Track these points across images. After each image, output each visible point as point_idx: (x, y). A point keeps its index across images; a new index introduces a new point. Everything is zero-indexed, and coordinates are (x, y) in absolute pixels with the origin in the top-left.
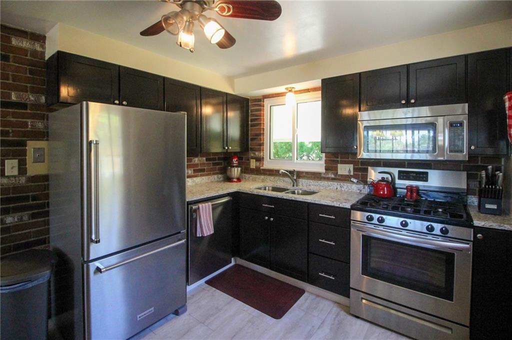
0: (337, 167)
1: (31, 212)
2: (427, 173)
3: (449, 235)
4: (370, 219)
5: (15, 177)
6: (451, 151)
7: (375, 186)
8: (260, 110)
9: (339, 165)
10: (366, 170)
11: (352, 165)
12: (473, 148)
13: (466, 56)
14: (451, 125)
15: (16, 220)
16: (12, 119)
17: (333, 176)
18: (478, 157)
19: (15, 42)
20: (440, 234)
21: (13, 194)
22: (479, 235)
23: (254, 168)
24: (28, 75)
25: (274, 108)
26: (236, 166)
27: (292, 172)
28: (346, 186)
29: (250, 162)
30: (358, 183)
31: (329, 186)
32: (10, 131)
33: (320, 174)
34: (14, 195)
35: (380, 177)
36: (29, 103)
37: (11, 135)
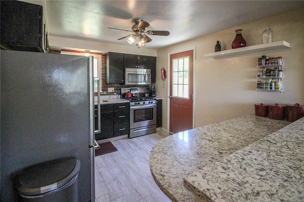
0: (108, 89)
2: (137, 89)
4: (136, 104)
6: (148, 82)
11: (114, 88)
14: (148, 75)
17: (106, 93)
28: (112, 96)
30: (116, 95)
31: (105, 98)
35: (128, 91)
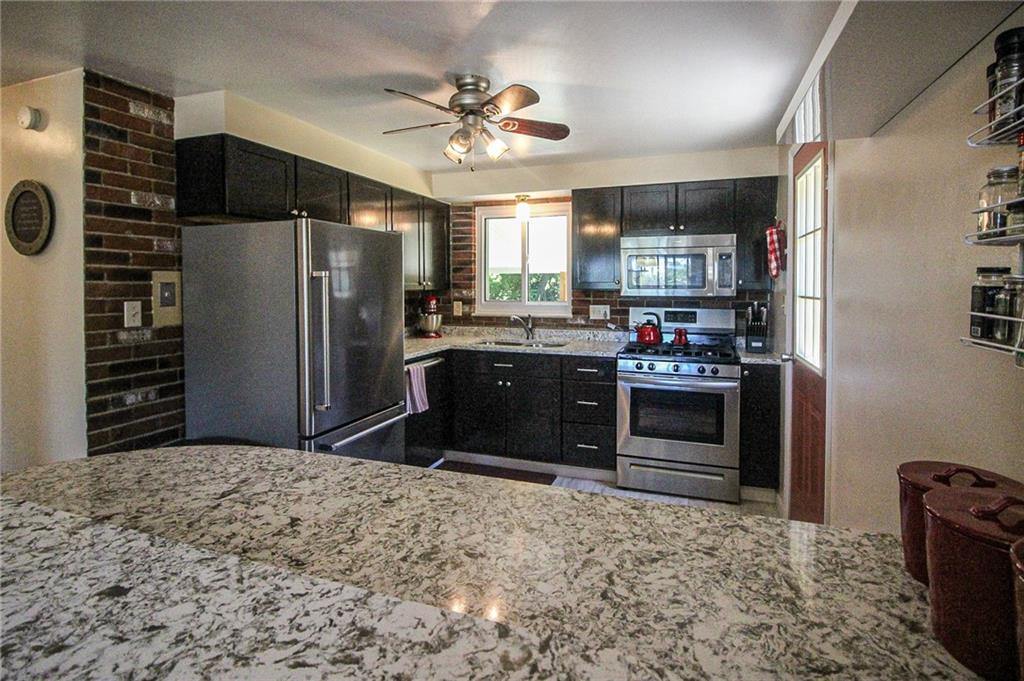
0: (588, 310)
1: (158, 387)
2: (695, 313)
3: (719, 375)
4: (640, 367)
5: (137, 329)
6: (720, 286)
7: (640, 330)
8: (470, 224)
9: (591, 306)
10: (627, 312)
11: (608, 306)
12: (740, 282)
13: (735, 180)
14: (721, 256)
15: (140, 397)
16: (132, 236)
17: (583, 322)
18: (745, 293)
19: (135, 109)
20: (711, 375)
21: (135, 357)
22: (746, 372)
23: (461, 314)
24: (152, 164)
25: (491, 222)
26: (435, 313)
27: (526, 319)
28: (601, 334)
29: (453, 307)
30: (616, 329)
31: (578, 336)
32: (131, 254)
33: (565, 319)
34: (137, 359)
35: (644, 319)
36: (153, 209)
37: (131, 261)
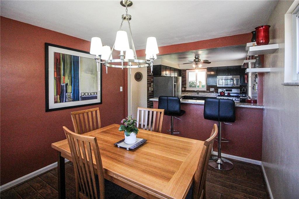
2: (232, 90)
5: (150, 91)
6: (236, 85)
9: (210, 88)
10: (218, 90)
11: (214, 89)
12: (240, 84)
14: (237, 79)
17: (209, 91)
25: (190, 73)
27: (197, 91)
28: (212, 94)
30: (216, 93)
31: (208, 94)
33: (205, 91)
35: (221, 91)
36: (151, 75)
